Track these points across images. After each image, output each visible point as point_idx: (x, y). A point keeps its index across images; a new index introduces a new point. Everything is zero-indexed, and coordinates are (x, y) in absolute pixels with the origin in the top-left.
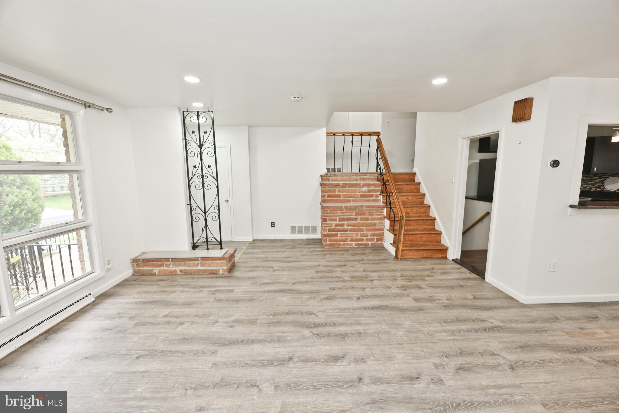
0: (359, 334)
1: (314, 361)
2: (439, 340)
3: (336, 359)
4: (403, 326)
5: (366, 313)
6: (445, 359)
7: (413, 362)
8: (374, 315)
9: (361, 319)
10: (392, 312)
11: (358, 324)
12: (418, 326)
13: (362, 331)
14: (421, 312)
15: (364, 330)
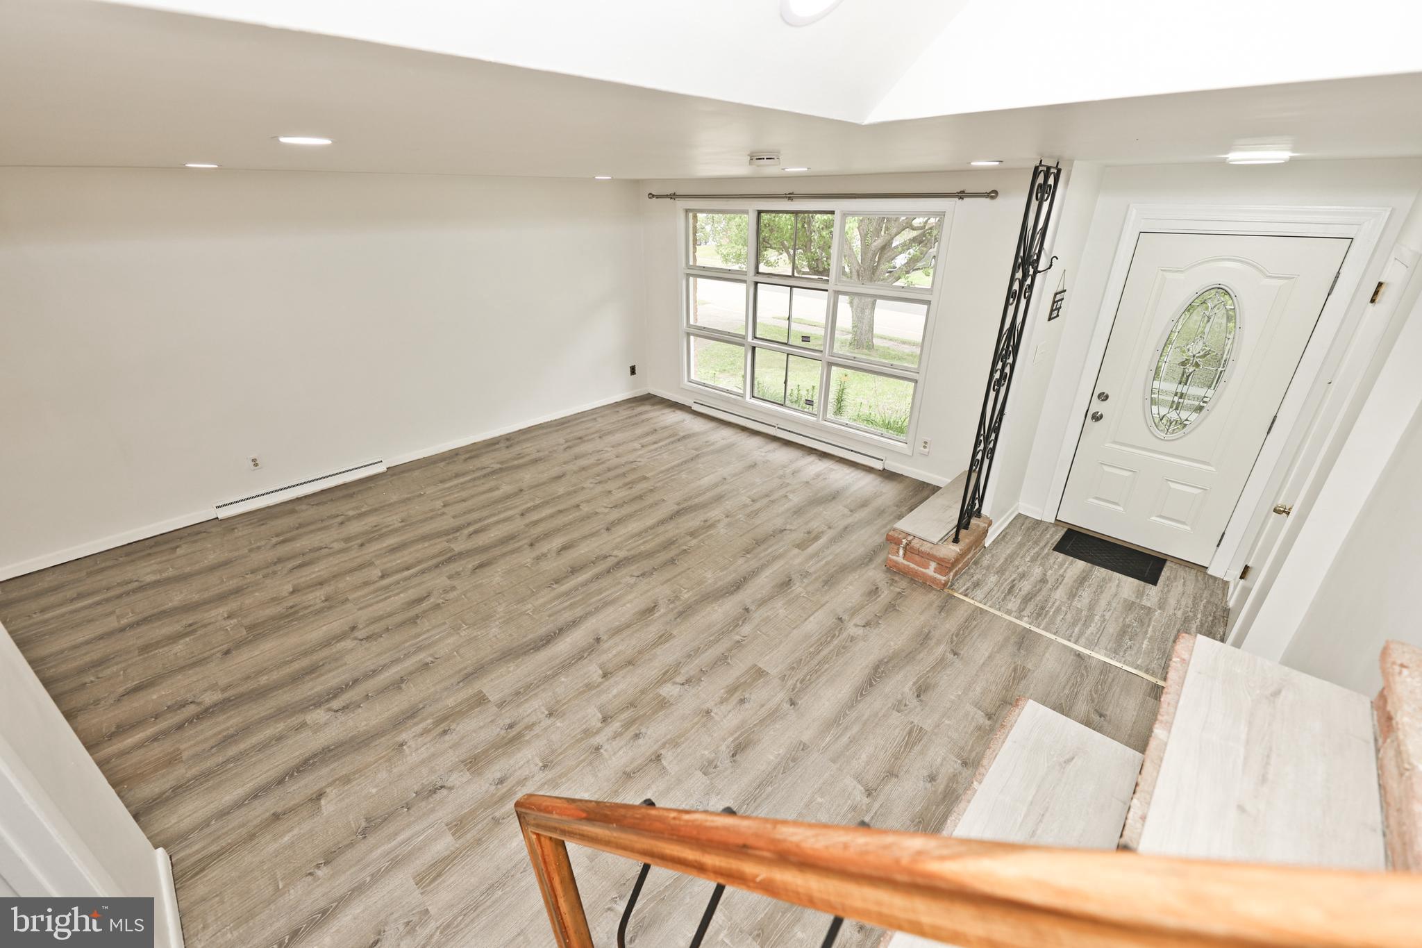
0: (557, 581)
1: (585, 538)
2: (445, 623)
3: (565, 548)
4: (500, 621)
5: (567, 616)
6: (440, 601)
7: (480, 581)
8: (552, 618)
9: (568, 603)
10: (525, 640)
11: (567, 593)
12: (475, 634)
13: (554, 586)
14: (470, 670)
15: (555, 589)
